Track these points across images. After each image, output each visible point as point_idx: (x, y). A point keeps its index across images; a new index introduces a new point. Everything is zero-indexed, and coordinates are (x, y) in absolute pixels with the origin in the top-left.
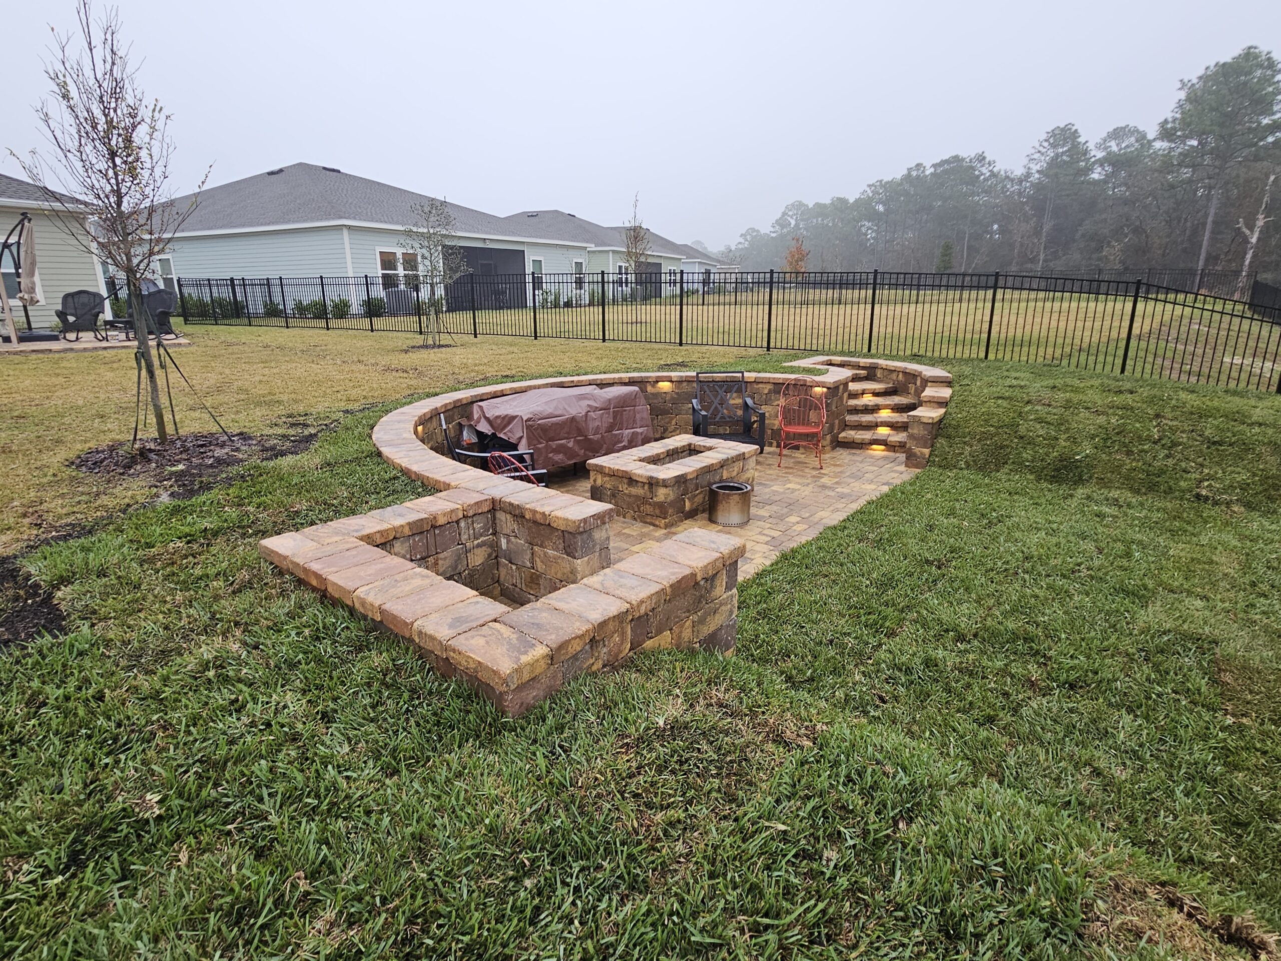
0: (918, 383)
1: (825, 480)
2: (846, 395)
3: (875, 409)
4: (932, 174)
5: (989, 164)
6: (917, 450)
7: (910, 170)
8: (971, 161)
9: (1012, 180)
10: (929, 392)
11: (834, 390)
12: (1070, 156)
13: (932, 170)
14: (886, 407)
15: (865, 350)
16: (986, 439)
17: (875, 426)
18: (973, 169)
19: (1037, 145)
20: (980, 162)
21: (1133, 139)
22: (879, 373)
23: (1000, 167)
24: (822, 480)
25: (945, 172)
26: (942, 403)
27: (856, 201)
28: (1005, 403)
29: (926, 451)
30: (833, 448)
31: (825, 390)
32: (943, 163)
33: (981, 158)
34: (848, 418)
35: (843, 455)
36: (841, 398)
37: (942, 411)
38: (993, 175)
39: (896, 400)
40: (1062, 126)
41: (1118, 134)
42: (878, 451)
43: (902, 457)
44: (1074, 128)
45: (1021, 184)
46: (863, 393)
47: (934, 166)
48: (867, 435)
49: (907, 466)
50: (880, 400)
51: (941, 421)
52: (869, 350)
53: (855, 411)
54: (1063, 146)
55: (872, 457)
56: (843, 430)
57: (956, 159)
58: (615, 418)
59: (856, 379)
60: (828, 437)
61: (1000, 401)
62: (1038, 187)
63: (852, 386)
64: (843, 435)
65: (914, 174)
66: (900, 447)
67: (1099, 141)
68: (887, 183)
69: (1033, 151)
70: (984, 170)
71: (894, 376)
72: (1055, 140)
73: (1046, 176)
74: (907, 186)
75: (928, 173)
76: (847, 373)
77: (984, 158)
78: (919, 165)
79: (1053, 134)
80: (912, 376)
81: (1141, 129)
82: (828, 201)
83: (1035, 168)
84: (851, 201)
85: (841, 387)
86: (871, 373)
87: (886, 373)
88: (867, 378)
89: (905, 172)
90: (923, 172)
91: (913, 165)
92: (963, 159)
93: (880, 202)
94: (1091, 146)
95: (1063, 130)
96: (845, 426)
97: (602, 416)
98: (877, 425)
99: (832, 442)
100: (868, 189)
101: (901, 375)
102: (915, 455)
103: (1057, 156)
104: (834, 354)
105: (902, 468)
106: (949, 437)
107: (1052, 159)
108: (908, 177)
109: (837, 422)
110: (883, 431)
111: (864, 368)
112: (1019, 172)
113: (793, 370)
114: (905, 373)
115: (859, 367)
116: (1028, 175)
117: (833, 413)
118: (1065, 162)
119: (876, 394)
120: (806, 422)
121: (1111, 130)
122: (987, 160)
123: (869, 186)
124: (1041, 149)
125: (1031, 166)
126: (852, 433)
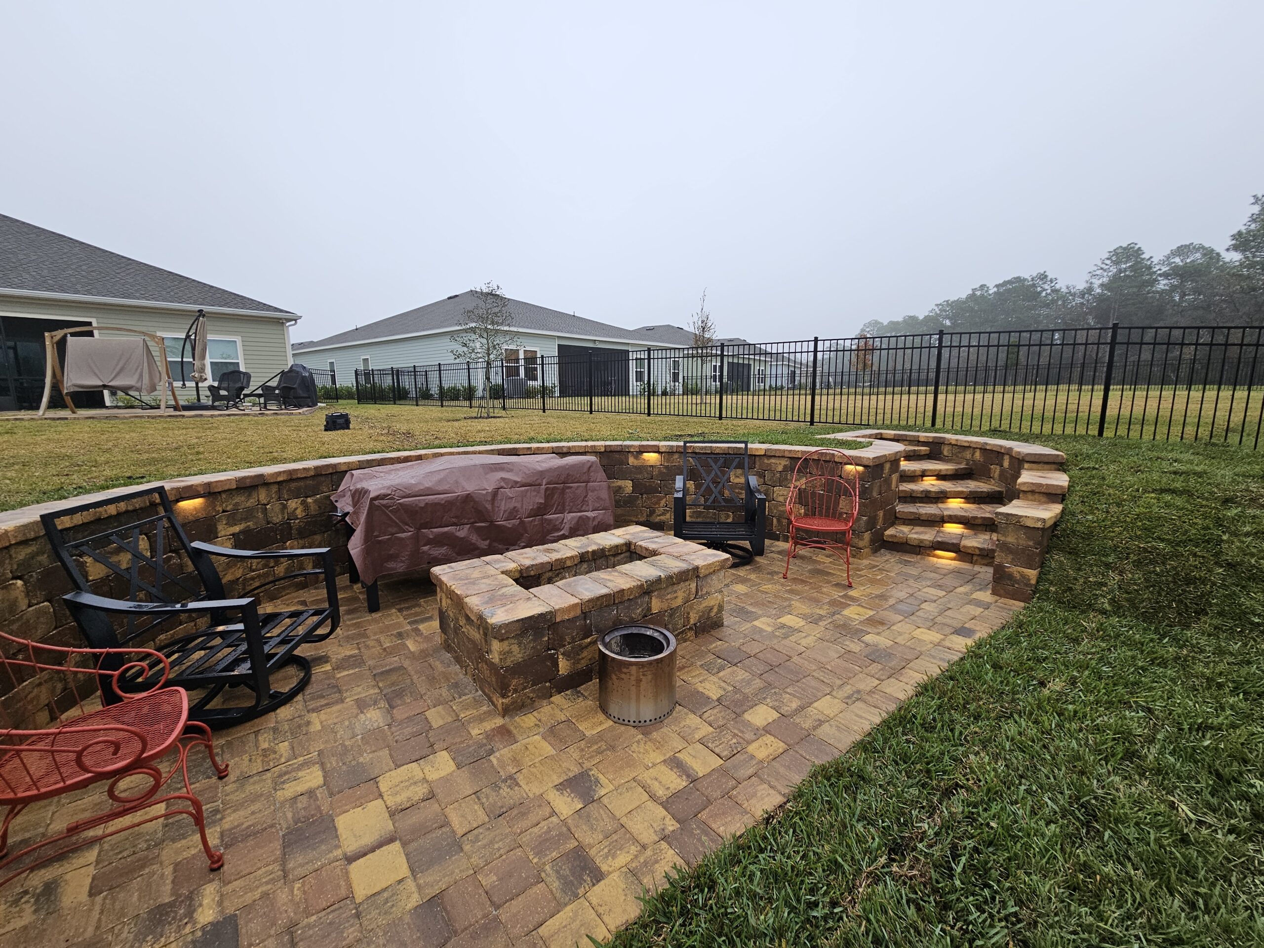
0: (1006, 464)
1: (852, 613)
2: (895, 477)
3: (941, 497)
4: (995, 293)
5: (1051, 281)
6: (1016, 570)
7: (974, 290)
8: (1033, 279)
9: (1074, 295)
10: (1027, 477)
11: (875, 469)
12: (1135, 271)
13: (995, 289)
14: (957, 495)
15: (928, 424)
16: (1153, 562)
17: (939, 521)
18: (1034, 286)
19: (1099, 264)
20: (1042, 279)
21: (1198, 255)
22: (946, 451)
23: (1061, 285)
24: (846, 612)
25: (1009, 290)
26: (1052, 495)
27: (926, 317)
28: (1179, 501)
29: (1032, 574)
30: (875, 551)
31: (860, 468)
32: (1006, 283)
33: (1043, 277)
34: (900, 508)
35: (889, 561)
36: (888, 482)
37: (1057, 508)
38: (1055, 291)
39: (972, 485)
40: (1125, 245)
41: (1182, 251)
42: (945, 560)
43: (986, 573)
44: (1137, 247)
45: (1083, 298)
46: (924, 474)
47: (997, 286)
48: (927, 535)
49: (994, 593)
50: (947, 486)
51: (1055, 525)
52: (933, 424)
53: (911, 498)
54: (1126, 263)
55: (935, 569)
56: (892, 524)
57: (1018, 280)
58: (547, 497)
59: (910, 457)
60: (867, 536)
61: (1168, 498)
62: (1101, 299)
63: (904, 465)
64: (890, 532)
65: (978, 293)
66: (985, 556)
67: (1162, 258)
68: (953, 302)
69: (1096, 268)
70: (1046, 286)
71: (968, 454)
72: (1118, 258)
73: (1109, 290)
74: (971, 304)
75: (991, 292)
76: (899, 447)
77: (1046, 276)
78: (982, 286)
79: (1115, 252)
80: (997, 455)
81: (1207, 245)
82: (900, 319)
83: (1097, 282)
84: (921, 317)
85: (887, 466)
86: (935, 451)
87: (955, 450)
88: (929, 457)
89: (970, 292)
90: (987, 291)
91: (977, 286)
92: (1025, 280)
93: (947, 317)
94: (1155, 260)
95: (1125, 249)
96: (894, 519)
97: (523, 495)
98: (943, 520)
99: (872, 541)
100: (936, 308)
101: (978, 454)
102: (1010, 577)
103: (1120, 271)
104: (888, 428)
105: (986, 596)
106: (1073, 552)
107: (1114, 276)
108: (972, 297)
109: (881, 514)
110: (953, 529)
111: (924, 444)
112: (1081, 286)
113: (822, 443)
114: (984, 450)
115: (918, 442)
116: (1090, 290)
117: (873, 501)
118: (1128, 276)
119: (941, 477)
120: (833, 514)
121: (1175, 247)
122: (1049, 278)
123: (937, 305)
124: (1104, 266)
125: (1093, 281)
126: (905, 529)
